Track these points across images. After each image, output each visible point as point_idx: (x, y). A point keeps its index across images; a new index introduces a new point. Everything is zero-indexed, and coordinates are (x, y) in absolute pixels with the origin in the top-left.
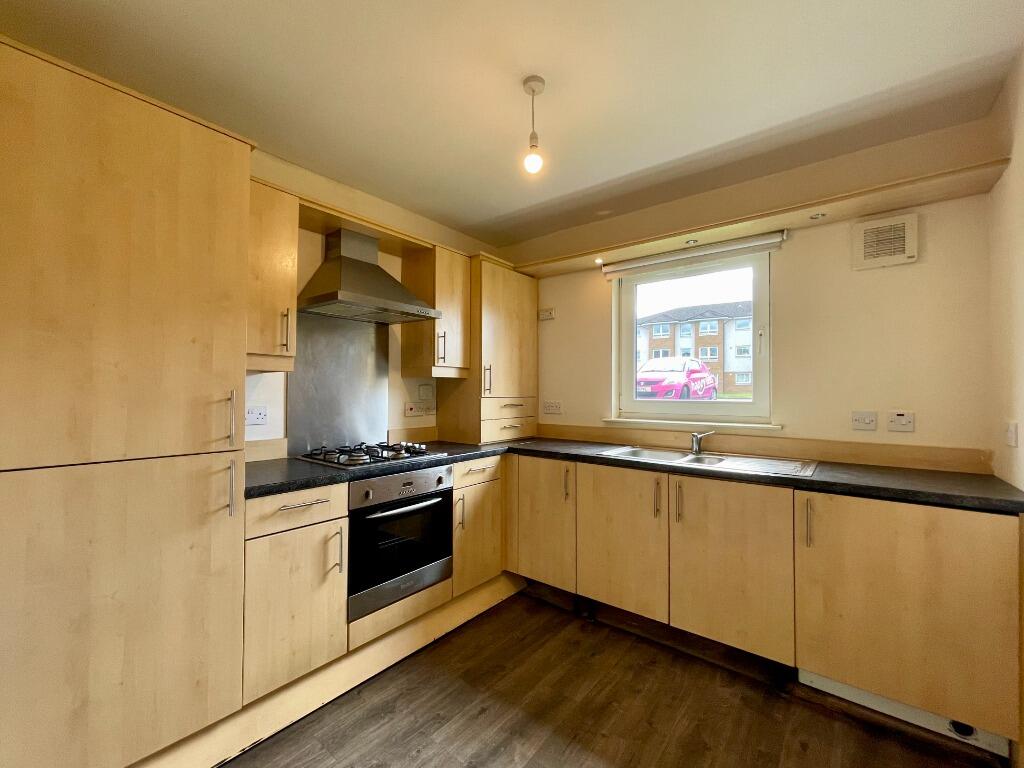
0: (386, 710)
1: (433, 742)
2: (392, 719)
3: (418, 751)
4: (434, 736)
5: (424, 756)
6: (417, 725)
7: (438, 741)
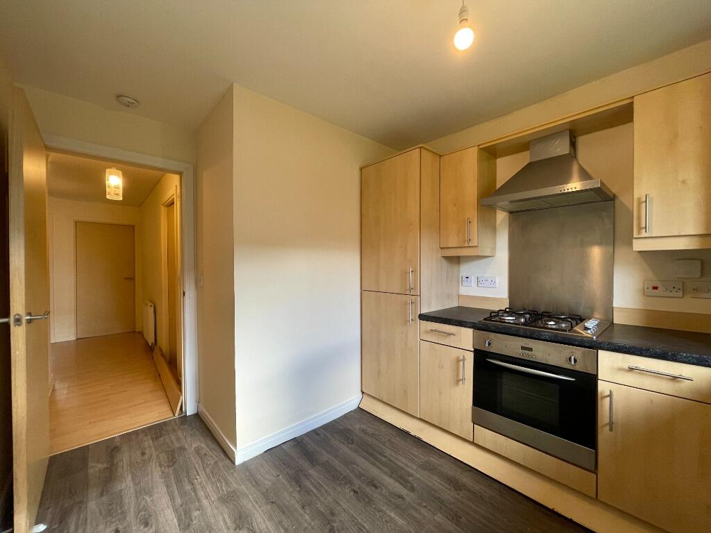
0: (457, 486)
1: (436, 514)
2: (450, 490)
3: (426, 507)
4: (439, 515)
5: (423, 510)
6: (448, 505)
7: (436, 517)
